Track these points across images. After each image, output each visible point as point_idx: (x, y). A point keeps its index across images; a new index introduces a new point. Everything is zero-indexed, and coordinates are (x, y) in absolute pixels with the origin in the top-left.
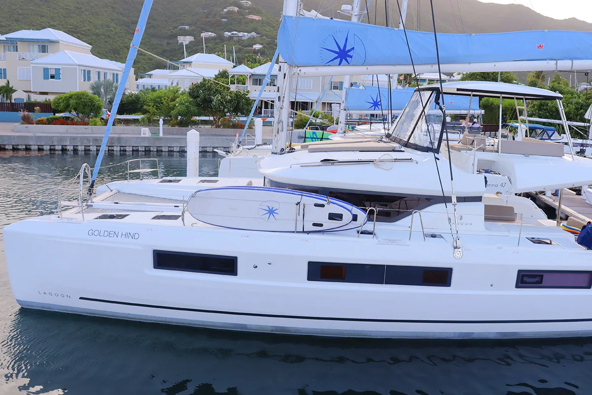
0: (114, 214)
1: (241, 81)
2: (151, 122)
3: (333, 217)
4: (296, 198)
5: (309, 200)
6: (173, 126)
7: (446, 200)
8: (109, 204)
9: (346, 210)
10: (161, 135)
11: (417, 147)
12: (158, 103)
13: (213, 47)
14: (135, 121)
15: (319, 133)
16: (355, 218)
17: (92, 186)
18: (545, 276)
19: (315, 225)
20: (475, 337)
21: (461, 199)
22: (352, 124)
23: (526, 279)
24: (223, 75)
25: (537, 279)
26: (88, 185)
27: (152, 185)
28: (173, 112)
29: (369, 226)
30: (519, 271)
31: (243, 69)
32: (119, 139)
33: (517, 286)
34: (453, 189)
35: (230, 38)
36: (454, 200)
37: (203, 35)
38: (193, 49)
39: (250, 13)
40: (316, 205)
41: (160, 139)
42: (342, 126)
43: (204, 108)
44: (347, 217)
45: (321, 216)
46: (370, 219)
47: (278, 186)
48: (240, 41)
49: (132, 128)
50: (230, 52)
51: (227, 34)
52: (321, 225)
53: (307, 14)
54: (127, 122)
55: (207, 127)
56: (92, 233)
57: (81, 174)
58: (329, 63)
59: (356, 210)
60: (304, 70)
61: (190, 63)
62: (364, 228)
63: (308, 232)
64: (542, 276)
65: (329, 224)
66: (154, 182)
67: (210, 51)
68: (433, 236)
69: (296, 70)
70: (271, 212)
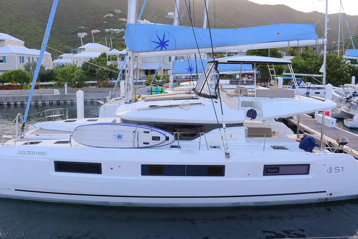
0: (33, 141)
1: (114, 58)
2: (60, 86)
3: (154, 138)
4: (133, 128)
5: (141, 130)
6: (73, 87)
7: (219, 126)
8: (34, 136)
9: (161, 134)
10: (66, 93)
11: (205, 96)
12: (64, 74)
13: (99, 39)
14: (51, 86)
15: (160, 88)
16: (167, 139)
17: (23, 126)
18: (281, 168)
19: (144, 143)
20: (241, 205)
21: (228, 125)
22: (177, 82)
23: (269, 170)
24: (104, 55)
25: (276, 170)
26: (21, 125)
27: (60, 124)
28: (73, 79)
29: (176, 143)
30: (265, 166)
31: (115, 52)
32: (41, 97)
33: (264, 175)
34: (223, 120)
35: (109, 33)
36: (224, 126)
37: (92, 32)
38: (87, 40)
39: (120, 17)
40: (145, 132)
41: (65, 96)
42: (171, 83)
43: (91, 76)
44: (163, 138)
45: (148, 138)
46: (176, 139)
47: (125, 122)
48: (115, 34)
49: (49, 89)
50: (109, 41)
51: (107, 30)
52: (148, 143)
53: (141, 22)
54: (46, 86)
55: (93, 87)
56: (20, 153)
57: (17, 119)
58: (155, 50)
59: (168, 134)
60: (141, 54)
61: (84, 49)
62: (173, 144)
63: (141, 148)
64: (278, 168)
65: (152, 143)
66: (61, 122)
67: (96, 41)
68: (215, 147)
69: (137, 54)
70: (119, 137)
